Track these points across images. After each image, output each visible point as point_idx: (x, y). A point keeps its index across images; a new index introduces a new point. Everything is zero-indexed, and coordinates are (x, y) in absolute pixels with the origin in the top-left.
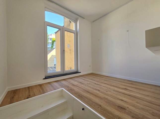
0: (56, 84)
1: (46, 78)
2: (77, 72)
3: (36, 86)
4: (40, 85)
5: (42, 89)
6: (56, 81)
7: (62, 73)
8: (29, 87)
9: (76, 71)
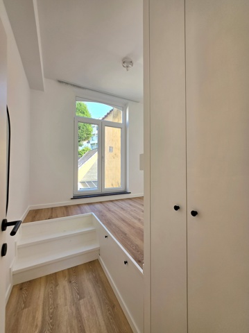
0: (87, 208)
1: (75, 198)
2: (125, 193)
3: (61, 207)
4: (66, 207)
5: (67, 212)
6: (88, 204)
7: (99, 192)
8: (52, 208)
9: (122, 189)
